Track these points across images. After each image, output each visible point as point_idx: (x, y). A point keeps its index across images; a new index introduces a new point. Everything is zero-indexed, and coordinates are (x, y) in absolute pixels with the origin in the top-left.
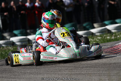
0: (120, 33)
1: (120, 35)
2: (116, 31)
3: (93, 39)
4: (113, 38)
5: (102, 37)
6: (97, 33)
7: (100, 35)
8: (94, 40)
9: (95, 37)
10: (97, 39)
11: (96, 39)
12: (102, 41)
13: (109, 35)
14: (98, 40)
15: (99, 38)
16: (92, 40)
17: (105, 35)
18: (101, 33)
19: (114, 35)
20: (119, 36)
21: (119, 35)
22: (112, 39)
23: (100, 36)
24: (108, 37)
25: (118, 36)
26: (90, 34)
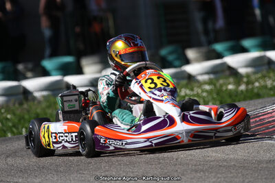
0: (259, 75)
1: (261, 80)
2: (249, 70)
3: (192, 90)
4: (243, 87)
5: (215, 85)
6: (202, 74)
7: (210, 79)
8: (195, 93)
9: (196, 84)
10: (203, 91)
11: (200, 91)
12: (215, 96)
13: (231, 80)
14: (205, 94)
15: (207, 87)
16: (188, 92)
17: (221, 81)
18: (212, 76)
19: (245, 80)
20: (259, 83)
21: (257, 80)
22: (242, 91)
23: (210, 82)
24: (231, 87)
25: (257, 84)
26: (183, 78)
